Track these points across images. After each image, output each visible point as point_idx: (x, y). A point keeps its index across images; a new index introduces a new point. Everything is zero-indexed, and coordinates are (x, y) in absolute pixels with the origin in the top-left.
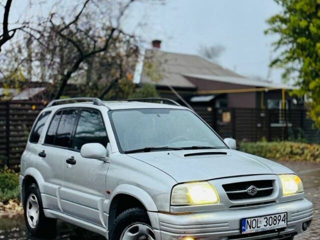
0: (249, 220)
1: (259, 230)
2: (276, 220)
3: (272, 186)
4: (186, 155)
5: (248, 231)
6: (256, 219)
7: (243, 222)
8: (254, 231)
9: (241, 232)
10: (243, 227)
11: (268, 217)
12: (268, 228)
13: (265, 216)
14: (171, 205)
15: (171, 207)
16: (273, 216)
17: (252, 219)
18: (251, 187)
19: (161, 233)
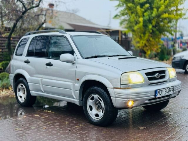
0: (159, 90)
1: (163, 95)
2: (169, 90)
3: (165, 73)
4: (119, 59)
5: (158, 96)
6: (162, 90)
7: (156, 91)
8: (160, 96)
9: (155, 97)
10: (156, 94)
11: (166, 89)
12: (166, 94)
13: (165, 88)
14: (121, 84)
15: (121, 85)
16: (168, 88)
17: (160, 90)
18: (157, 74)
19: (116, 99)
